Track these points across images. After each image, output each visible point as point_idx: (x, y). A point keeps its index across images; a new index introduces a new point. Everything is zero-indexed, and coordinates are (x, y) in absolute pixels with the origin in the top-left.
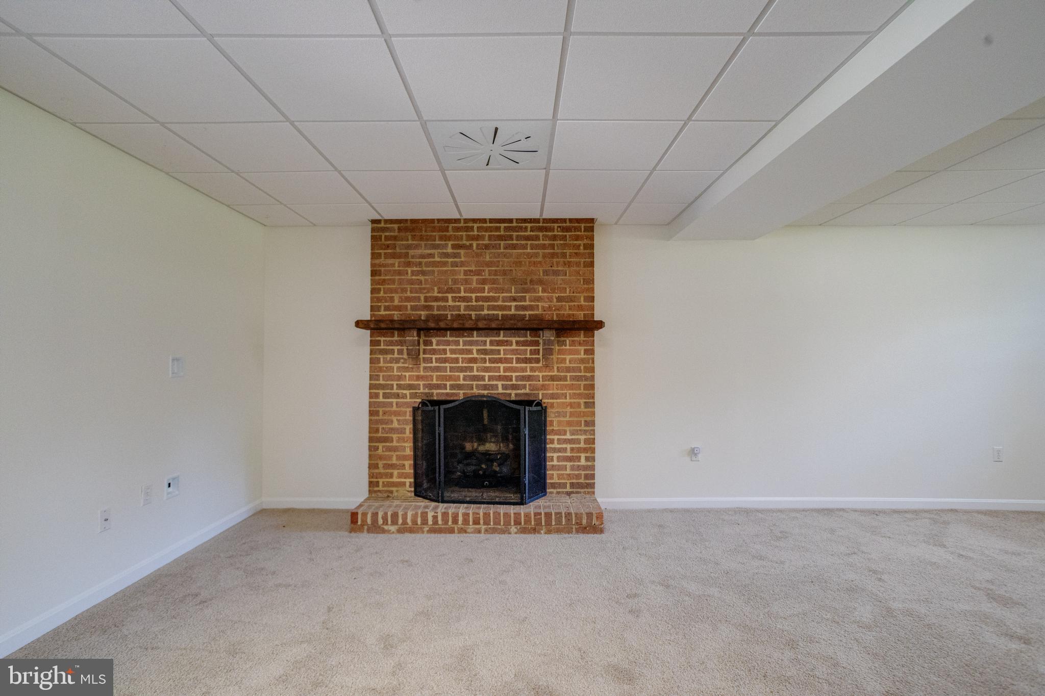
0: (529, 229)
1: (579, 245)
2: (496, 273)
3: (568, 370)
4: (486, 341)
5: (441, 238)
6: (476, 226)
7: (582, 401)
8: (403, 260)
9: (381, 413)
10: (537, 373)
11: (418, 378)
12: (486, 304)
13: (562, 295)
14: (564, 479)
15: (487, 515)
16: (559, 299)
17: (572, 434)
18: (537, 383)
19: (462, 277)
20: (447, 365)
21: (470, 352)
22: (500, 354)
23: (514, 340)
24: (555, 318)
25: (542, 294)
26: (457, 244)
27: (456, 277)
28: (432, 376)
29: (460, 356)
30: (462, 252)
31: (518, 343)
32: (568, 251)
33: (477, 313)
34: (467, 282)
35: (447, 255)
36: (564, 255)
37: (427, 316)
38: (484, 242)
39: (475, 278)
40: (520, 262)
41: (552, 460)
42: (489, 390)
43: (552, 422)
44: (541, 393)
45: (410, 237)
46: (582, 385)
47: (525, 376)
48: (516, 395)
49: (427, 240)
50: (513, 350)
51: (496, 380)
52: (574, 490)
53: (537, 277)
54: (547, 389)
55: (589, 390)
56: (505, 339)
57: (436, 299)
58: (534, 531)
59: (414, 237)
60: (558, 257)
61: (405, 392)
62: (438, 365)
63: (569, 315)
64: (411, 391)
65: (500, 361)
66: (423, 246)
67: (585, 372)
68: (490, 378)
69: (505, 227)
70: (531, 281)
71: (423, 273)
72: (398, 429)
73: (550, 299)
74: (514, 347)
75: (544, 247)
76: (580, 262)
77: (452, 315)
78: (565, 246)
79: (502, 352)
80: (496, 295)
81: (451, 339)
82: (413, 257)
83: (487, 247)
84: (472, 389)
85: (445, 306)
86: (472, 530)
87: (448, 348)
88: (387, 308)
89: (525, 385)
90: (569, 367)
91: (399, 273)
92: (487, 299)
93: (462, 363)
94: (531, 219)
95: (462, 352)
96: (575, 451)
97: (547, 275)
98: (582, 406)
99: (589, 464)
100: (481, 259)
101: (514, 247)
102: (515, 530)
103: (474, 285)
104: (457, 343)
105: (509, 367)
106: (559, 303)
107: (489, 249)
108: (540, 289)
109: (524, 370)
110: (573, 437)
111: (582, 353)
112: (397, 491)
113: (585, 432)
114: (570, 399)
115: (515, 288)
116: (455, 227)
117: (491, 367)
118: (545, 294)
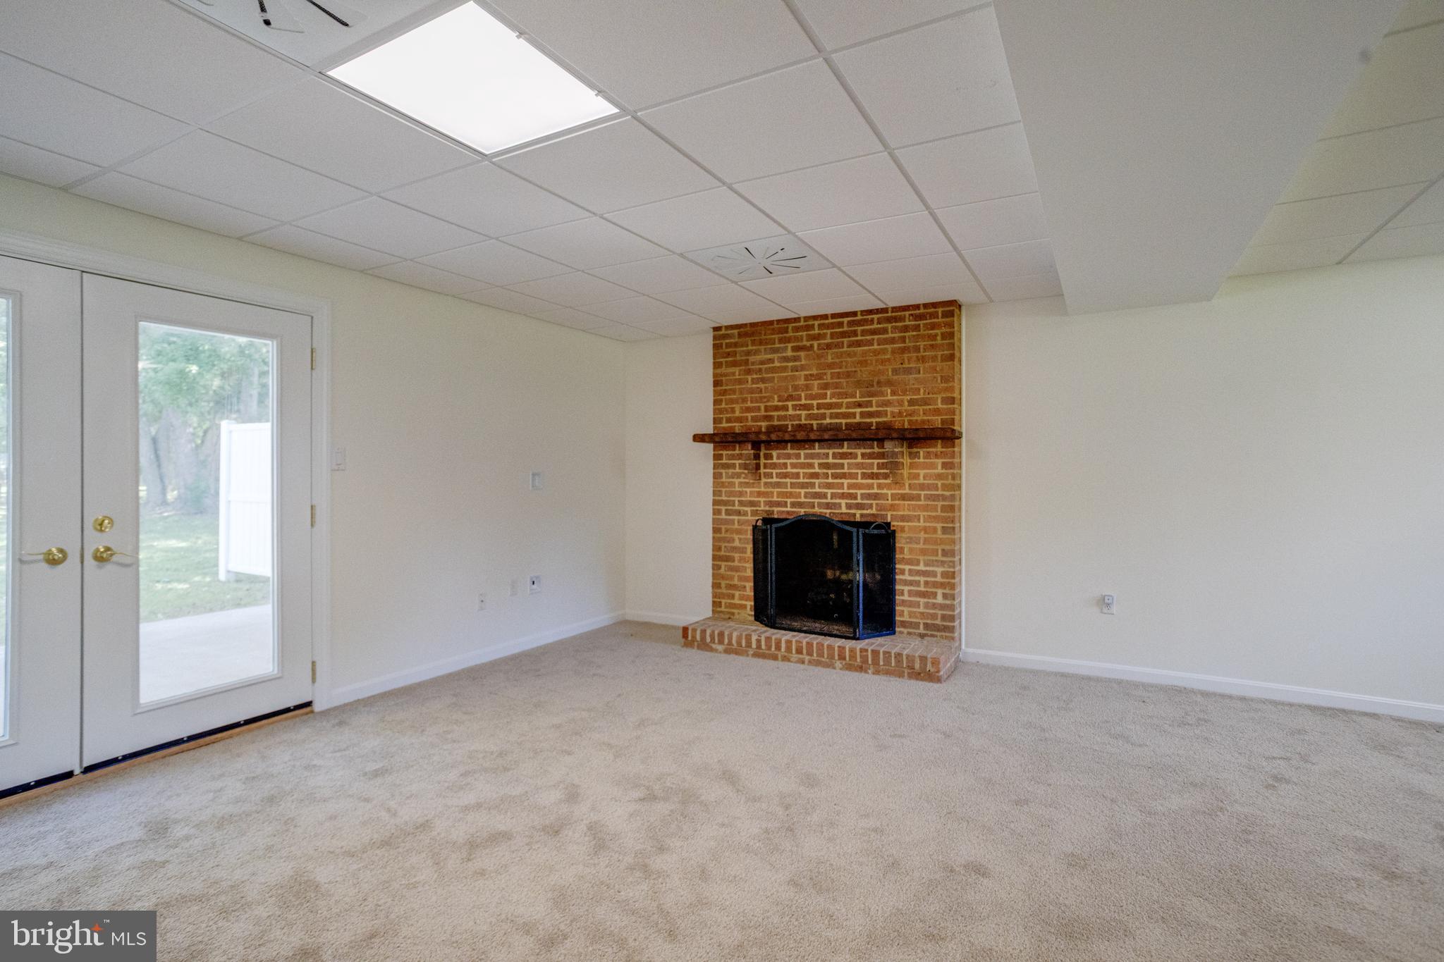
0: (876, 321)
1: (936, 335)
2: (838, 375)
3: (922, 487)
4: (828, 454)
5: (781, 341)
6: (816, 323)
7: (939, 526)
8: (744, 368)
9: (723, 530)
10: (885, 491)
11: (759, 494)
12: (828, 412)
13: (915, 397)
14: (917, 618)
15: (809, 645)
16: (911, 402)
17: (927, 565)
18: (884, 502)
19: (802, 382)
20: (788, 480)
21: (811, 466)
22: (843, 469)
23: (859, 452)
24: (906, 426)
25: (891, 398)
26: (797, 346)
27: (796, 383)
28: (772, 493)
29: (801, 471)
30: (802, 354)
31: (863, 455)
32: (922, 344)
33: (819, 422)
34: (807, 387)
35: (786, 359)
36: (917, 349)
37: (768, 427)
38: (826, 341)
39: (816, 383)
40: (866, 361)
41: (902, 594)
42: (831, 509)
43: (902, 549)
44: (889, 514)
45: (750, 343)
46: (939, 506)
47: (872, 493)
48: (862, 515)
49: (767, 344)
50: (857, 464)
51: (840, 498)
52: (929, 633)
53: (886, 377)
54: (898, 510)
55: (948, 512)
56: (849, 451)
57: (777, 408)
58: (861, 669)
59: (753, 343)
60: (909, 352)
61: (746, 509)
62: (778, 480)
63: (923, 422)
64: (753, 508)
65: (844, 476)
66: (763, 350)
67: (943, 490)
68: (833, 495)
69: (848, 321)
70: (879, 383)
71: (763, 380)
72: (740, 548)
73: (901, 403)
74: (859, 460)
75: (893, 341)
76: (936, 356)
77: (792, 425)
78: (916, 338)
79: (846, 466)
80: (838, 401)
81: (792, 452)
82: (753, 364)
83: (829, 346)
84: (814, 507)
85: (785, 416)
86: (796, 659)
87: (788, 461)
88: (729, 420)
89: (872, 504)
90: (923, 484)
91: (740, 382)
92: (830, 406)
93: (804, 478)
94: (877, 309)
95: (803, 466)
96: (930, 585)
97: (897, 374)
98: (939, 532)
99: (948, 602)
100: (823, 360)
101: (859, 344)
102: (840, 666)
103: (815, 391)
104: (798, 456)
105: (855, 483)
106: (912, 408)
107: (830, 349)
108: (889, 391)
109: (870, 486)
110: (928, 568)
111: (940, 467)
112: (739, 613)
113: (943, 563)
114: (924, 522)
115: (860, 392)
116: (795, 327)
117: (833, 483)
118: (895, 397)
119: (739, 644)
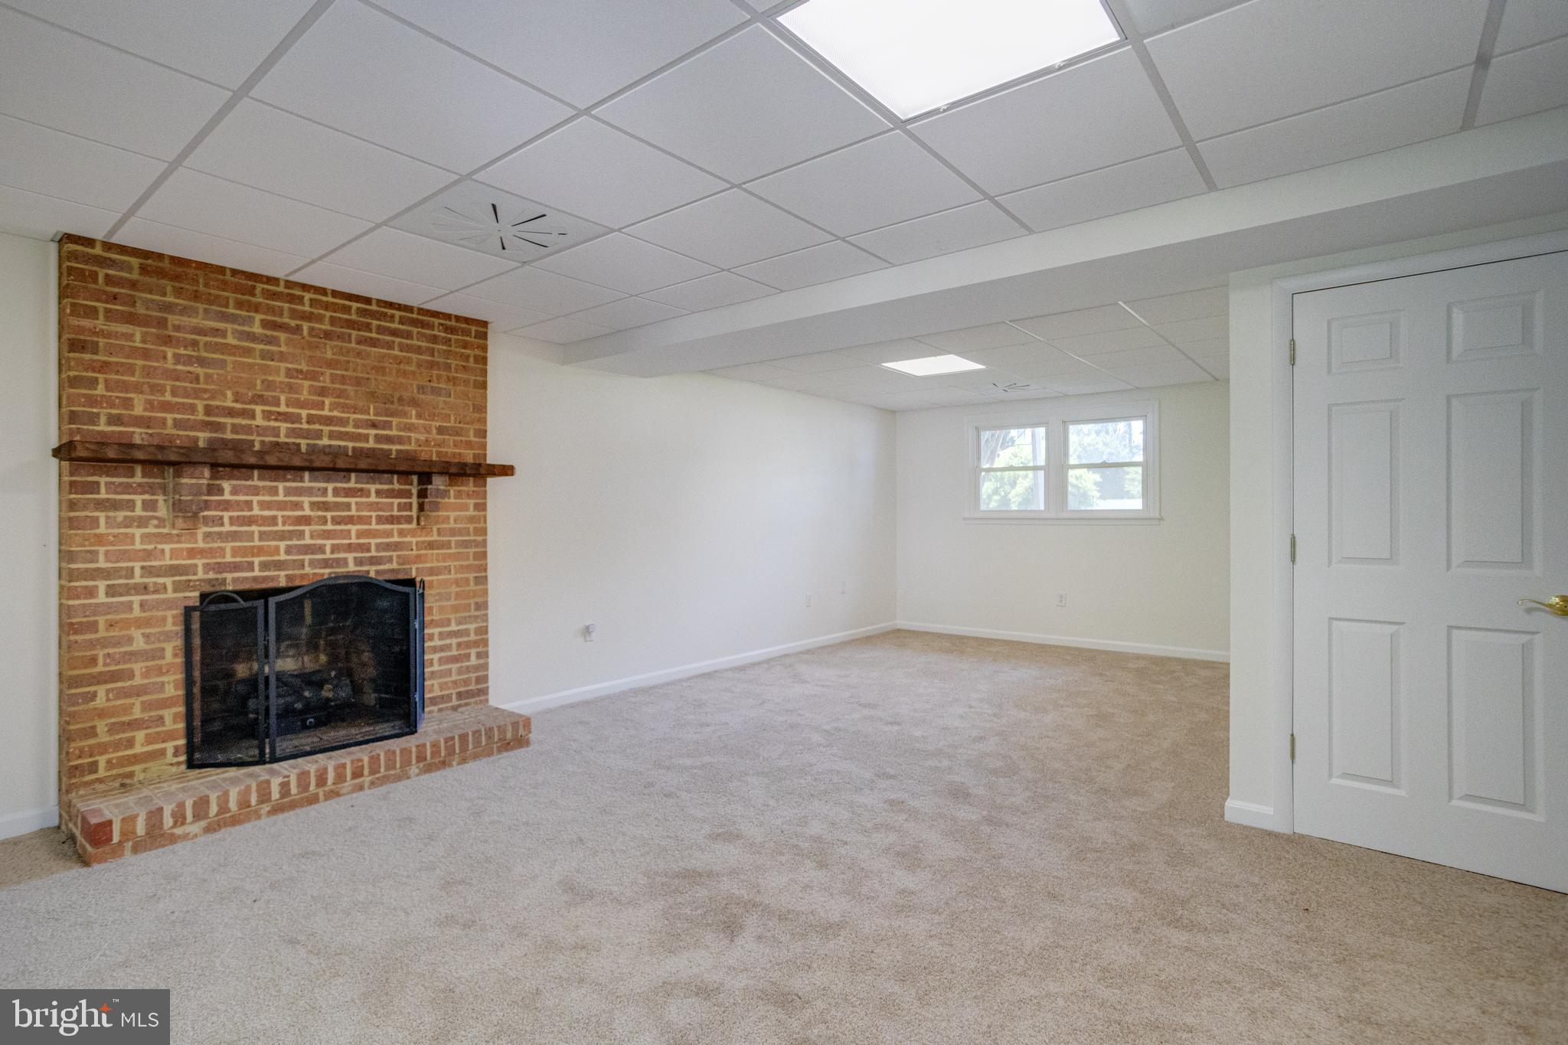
0: (397, 319)
1: (468, 356)
2: (343, 379)
3: (453, 532)
4: (326, 489)
5: (240, 305)
6: (307, 296)
7: (471, 576)
8: (154, 330)
9: (101, 626)
10: (408, 539)
11: (192, 553)
12: (326, 429)
13: (445, 424)
14: (449, 689)
15: (374, 760)
16: (441, 430)
17: (459, 623)
18: (407, 553)
19: (281, 378)
20: (254, 528)
21: (297, 506)
22: (350, 510)
23: (373, 488)
24: (434, 458)
25: (416, 421)
26: (273, 321)
27: (271, 378)
28: (223, 549)
29: (280, 514)
30: (283, 336)
31: (378, 493)
32: (453, 362)
33: (312, 442)
34: (291, 388)
35: (252, 337)
36: (448, 367)
37: (210, 441)
38: (323, 327)
39: (307, 383)
40: (384, 368)
41: (432, 664)
42: (332, 567)
43: (431, 608)
44: (414, 567)
45: (169, 289)
46: (471, 554)
47: (391, 543)
48: (377, 573)
49: (211, 303)
50: (372, 504)
51: (345, 551)
52: (462, 702)
53: (410, 394)
54: (424, 562)
55: (480, 560)
56: (359, 486)
57: (231, 412)
58: (444, 764)
59: (178, 292)
60: (439, 369)
61: (161, 580)
62: (234, 528)
63: (454, 455)
64: (177, 578)
65: (351, 520)
66: (201, 311)
67: (475, 535)
68: (335, 549)
69: (358, 308)
70: (400, 399)
71: (202, 362)
72: (146, 652)
73: (428, 430)
74: (373, 498)
75: (419, 350)
76: (468, 380)
77: (262, 442)
78: (448, 354)
79: (353, 507)
80: (343, 415)
81: (261, 484)
82: (177, 328)
83: (328, 335)
84: (303, 566)
85: (249, 427)
87: (255, 499)
88: (113, 420)
89: (391, 557)
90: (454, 529)
91: (146, 354)
92: (328, 421)
93: (283, 525)
94: (399, 305)
95: (282, 506)
96: (463, 646)
97: (423, 393)
98: (471, 583)
99: (481, 661)
100: (318, 353)
101: (373, 343)
102: (417, 771)
103: (305, 395)
104: (274, 491)
105: (367, 530)
106: (441, 437)
107: (331, 340)
108: (414, 412)
109: (389, 534)
110: (461, 627)
111: (472, 507)
112: (144, 770)
113: (476, 618)
114: (455, 573)
115: (375, 408)
116: (268, 290)
117: (335, 530)
118: (421, 422)
119: (244, 804)
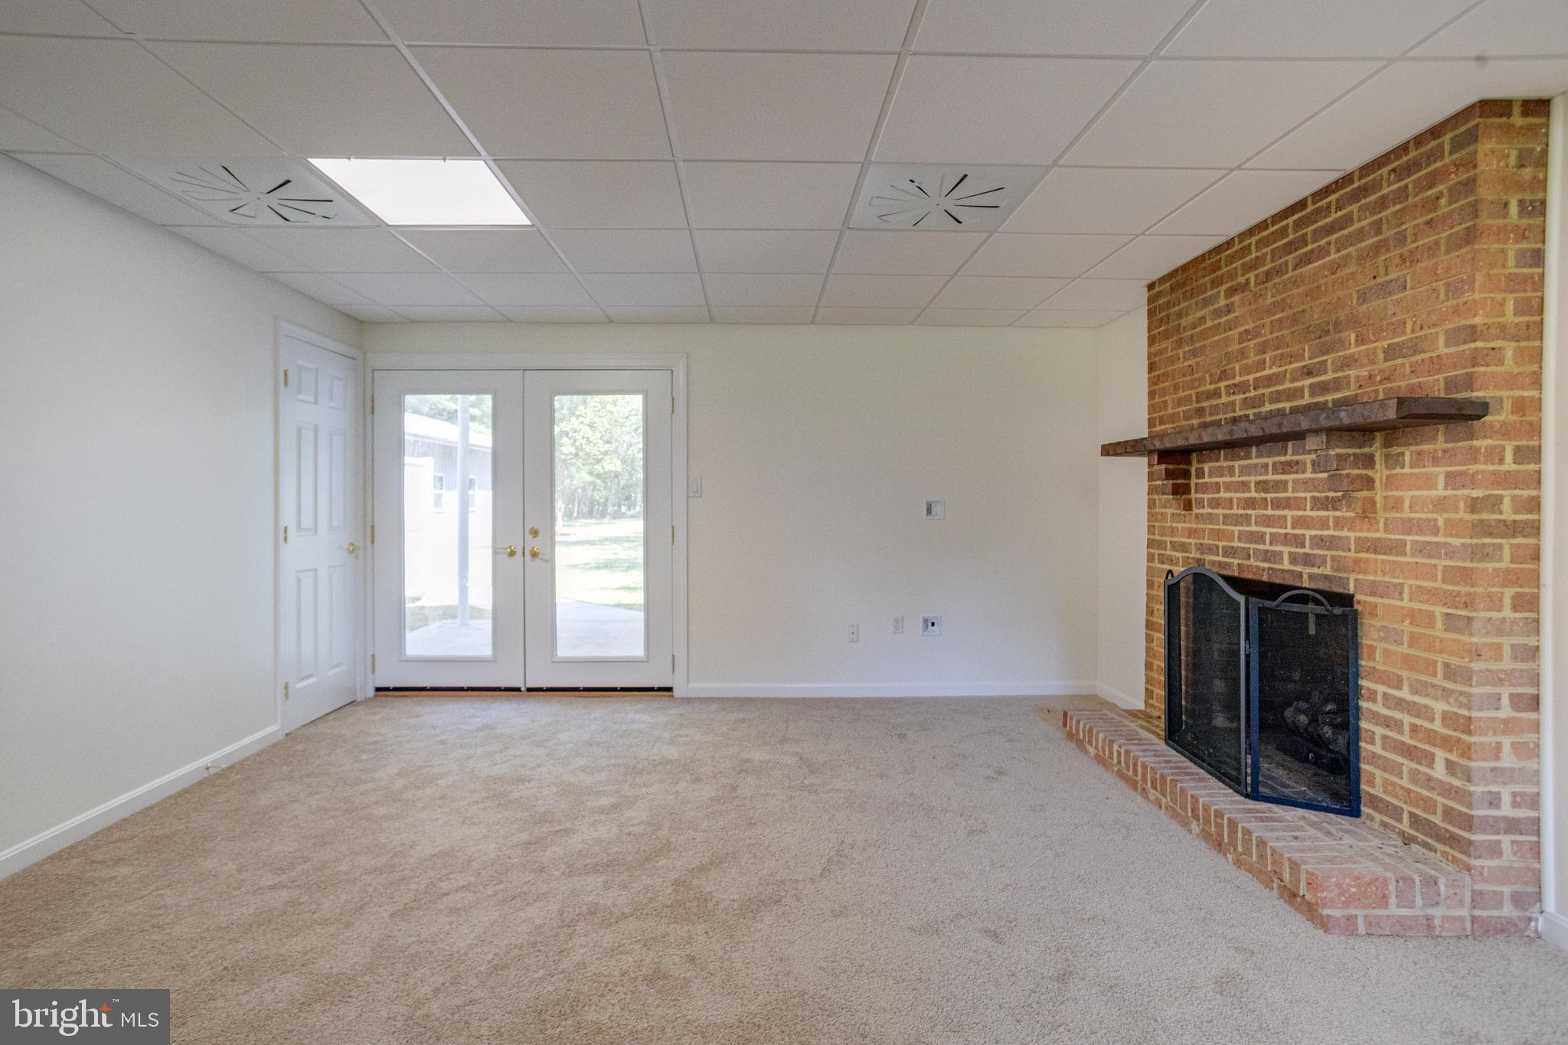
0: (1334, 207)
1: (1439, 197)
3: (1408, 526)
4: (1268, 465)
5: (1213, 285)
6: (1253, 240)
7: (1439, 610)
8: (1176, 338)
10: (1345, 533)
11: (1191, 533)
12: (1268, 391)
13: (1397, 340)
14: (1397, 797)
16: (1391, 352)
17: (1414, 691)
18: (1344, 554)
19: (1236, 346)
20: (1220, 511)
21: (1246, 487)
22: (1287, 491)
25: (1357, 350)
26: (1231, 287)
27: (1229, 350)
28: (1204, 531)
29: (1235, 496)
30: (1237, 299)
32: (1410, 225)
33: (1256, 410)
34: (1243, 353)
35: (1219, 313)
36: (1402, 239)
38: (1265, 268)
39: (1253, 343)
40: (1319, 287)
42: (1271, 562)
43: (1372, 648)
44: (1352, 578)
45: (1181, 298)
46: (1440, 568)
47: (1326, 536)
48: (1311, 576)
49: (1198, 294)
50: (1305, 482)
51: (1281, 543)
52: (1421, 837)
53: (1348, 312)
54: (1365, 572)
55: (1457, 584)
56: (1295, 458)
57: (1209, 395)
58: (1219, 848)
59: (1185, 296)
60: (1388, 249)
62: (1210, 511)
63: (1412, 388)
64: (1184, 554)
65: (1286, 504)
66: (1194, 306)
68: (1273, 539)
69: (1295, 221)
70: (1337, 324)
71: (1195, 353)
73: (1372, 357)
74: (1309, 474)
75: (1360, 236)
76: (1437, 243)
77: (1226, 420)
79: (1290, 486)
80: (1280, 370)
81: (1225, 464)
82: (1184, 330)
83: (1269, 276)
84: (1249, 557)
85: (1218, 406)
86: (1152, 797)
87: (1221, 480)
89: (1326, 557)
90: (1410, 520)
91: (1172, 361)
92: (1270, 381)
93: (1238, 509)
95: (1237, 487)
96: (1421, 736)
97: (1366, 301)
98: (1439, 624)
99: (1456, 782)
100: (1260, 303)
101: (1309, 259)
103: (1252, 358)
104: (1233, 471)
105: (1301, 516)
106: (1392, 363)
107: (1271, 280)
108: (1353, 337)
109: (1323, 524)
110: (1417, 699)
111: (1441, 484)
113: (1446, 694)
114: (1410, 600)
115: (1310, 348)
116: (1229, 256)
117: (1273, 516)
118: (1362, 348)
119: (1105, 752)
